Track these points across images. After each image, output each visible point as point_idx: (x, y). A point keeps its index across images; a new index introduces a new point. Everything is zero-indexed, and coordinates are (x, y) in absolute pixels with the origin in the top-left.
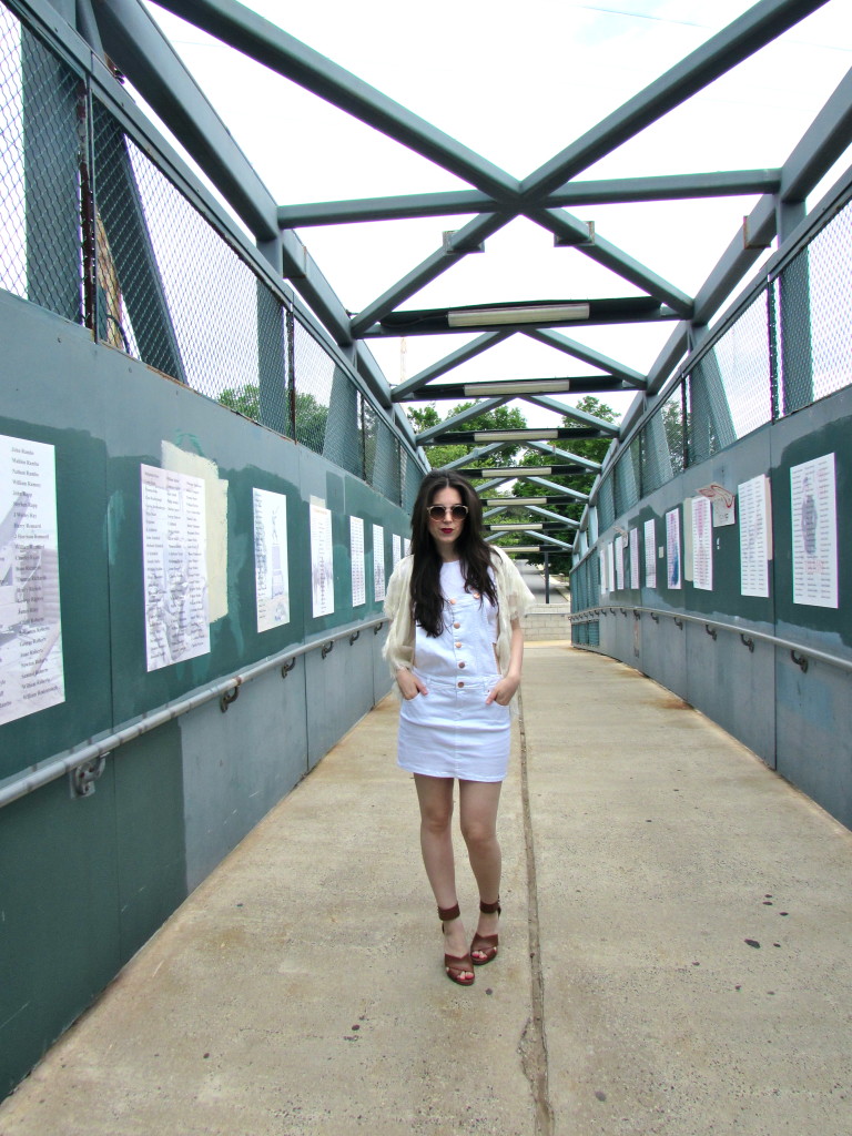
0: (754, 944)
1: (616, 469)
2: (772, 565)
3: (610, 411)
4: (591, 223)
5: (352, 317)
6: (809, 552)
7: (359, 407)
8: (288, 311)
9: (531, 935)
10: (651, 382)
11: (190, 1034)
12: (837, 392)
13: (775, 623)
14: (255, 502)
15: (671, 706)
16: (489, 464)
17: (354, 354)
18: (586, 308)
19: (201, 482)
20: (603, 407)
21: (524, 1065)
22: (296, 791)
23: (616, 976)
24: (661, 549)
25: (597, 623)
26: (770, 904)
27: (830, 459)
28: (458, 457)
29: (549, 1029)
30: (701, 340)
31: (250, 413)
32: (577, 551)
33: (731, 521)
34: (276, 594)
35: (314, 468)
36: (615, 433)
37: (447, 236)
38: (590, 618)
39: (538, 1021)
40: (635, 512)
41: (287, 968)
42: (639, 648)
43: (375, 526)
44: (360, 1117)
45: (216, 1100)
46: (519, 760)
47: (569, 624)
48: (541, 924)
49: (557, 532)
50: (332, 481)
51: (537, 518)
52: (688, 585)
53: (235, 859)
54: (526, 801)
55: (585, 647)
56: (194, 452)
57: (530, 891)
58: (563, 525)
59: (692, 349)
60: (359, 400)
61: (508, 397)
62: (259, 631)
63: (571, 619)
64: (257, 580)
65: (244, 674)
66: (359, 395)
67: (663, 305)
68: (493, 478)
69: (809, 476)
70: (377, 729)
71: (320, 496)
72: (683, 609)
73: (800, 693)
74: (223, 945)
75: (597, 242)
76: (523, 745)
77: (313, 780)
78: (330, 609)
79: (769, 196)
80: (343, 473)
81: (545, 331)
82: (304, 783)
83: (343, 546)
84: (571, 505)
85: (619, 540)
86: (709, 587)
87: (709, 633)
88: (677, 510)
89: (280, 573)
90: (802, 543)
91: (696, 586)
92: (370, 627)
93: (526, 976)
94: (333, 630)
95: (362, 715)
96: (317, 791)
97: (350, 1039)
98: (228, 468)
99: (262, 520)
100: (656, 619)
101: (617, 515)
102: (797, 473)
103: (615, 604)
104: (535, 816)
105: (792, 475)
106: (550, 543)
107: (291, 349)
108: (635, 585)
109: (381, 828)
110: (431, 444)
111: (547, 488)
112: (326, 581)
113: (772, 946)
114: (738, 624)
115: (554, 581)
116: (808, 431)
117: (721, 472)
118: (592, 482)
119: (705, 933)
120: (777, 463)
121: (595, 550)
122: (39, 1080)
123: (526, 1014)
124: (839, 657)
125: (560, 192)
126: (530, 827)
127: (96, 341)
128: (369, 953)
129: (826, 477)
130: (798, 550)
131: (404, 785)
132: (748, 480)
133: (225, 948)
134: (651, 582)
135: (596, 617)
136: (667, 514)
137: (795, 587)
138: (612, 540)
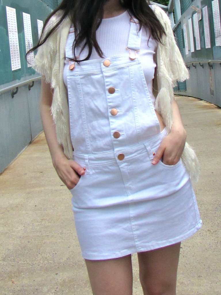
42: (213, 88)
43: (24, 13)
70: (35, 156)
83: (2, 28)
85: (195, 16)
92: (25, 85)
95: (23, 147)
108: (208, 46)
109: (42, 220)
121: (180, 23)
131: (56, 191)
134: (219, 42)
138: (190, 16)
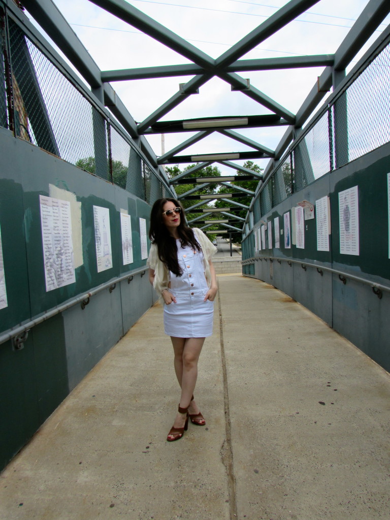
0: (322, 403)
1: (261, 194)
2: (331, 237)
3: (258, 168)
4: (248, 80)
5: (138, 125)
6: (347, 230)
7: (142, 167)
8: (108, 122)
9: (225, 404)
10: (276, 154)
11: (73, 454)
12: (359, 158)
13: (332, 262)
14: (94, 212)
15: (287, 301)
16: (204, 193)
17: (139, 142)
18: (246, 120)
19: (69, 203)
20: (255, 166)
21: (223, 460)
22: (119, 344)
23: (263, 420)
24: (282, 230)
25: (254, 265)
26: (329, 386)
27: (355, 188)
28: (189, 189)
29: (233, 444)
30: (299, 135)
31: (92, 171)
32: (244, 232)
33: (312, 217)
34: (106, 255)
35: (123, 196)
36: (260, 178)
37: (181, 86)
38: (250, 263)
39: (229, 441)
40: (269, 214)
41: (116, 422)
42: (272, 275)
44: (150, 486)
45: (86, 482)
46: (219, 327)
47: (241, 266)
48: (229, 399)
49: (235, 224)
50: (130, 201)
51: (226, 217)
52: (294, 246)
53: (91, 376)
54: (222, 345)
55: (248, 275)
56: (65, 189)
57: (225, 384)
58: (237, 220)
59: (295, 139)
60: (142, 164)
61: (211, 162)
62: (99, 272)
63: (242, 263)
64: (97, 248)
65: (92, 292)
66: (142, 161)
67: (282, 118)
68: (206, 199)
69: (346, 196)
70: (154, 315)
71: (125, 209)
72: (291, 257)
73: (343, 293)
74: (86, 414)
75: (251, 89)
76: (221, 320)
77: (126, 339)
78: (131, 261)
79: (329, 67)
80: (135, 198)
81: (227, 130)
82: (121, 340)
83: (136, 232)
84: (242, 211)
85: (263, 227)
86: (303, 247)
87: (303, 268)
88: (288, 213)
89: (107, 245)
90: (344, 227)
91: (297, 247)
93: (223, 422)
94: (133, 271)
95: (147, 309)
96: (128, 344)
97: (145, 452)
98: (81, 197)
99: (98, 221)
100: (280, 262)
101: (262, 215)
102: (342, 195)
103: (262, 256)
104: (226, 352)
105: (339, 196)
106: (232, 229)
107: (109, 140)
108: (270, 247)
109: (157, 359)
110: (176, 184)
111: (230, 204)
112: (129, 248)
113: (330, 404)
114: (316, 264)
115: (234, 246)
116: (346, 176)
117: (308, 195)
118: (251, 200)
119: (301, 400)
120: (332, 191)
121: (252, 232)
122: (4, 478)
123: (224, 438)
124: (360, 277)
125: (233, 65)
126: (224, 356)
127: (15, 136)
128: (153, 415)
129: (354, 197)
130: (342, 229)
132: (320, 198)
133: (87, 415)
134: (277, 245)
135: (253, 262)
136: (285, 215)
137: (341, 246)
138: (260, 227)
